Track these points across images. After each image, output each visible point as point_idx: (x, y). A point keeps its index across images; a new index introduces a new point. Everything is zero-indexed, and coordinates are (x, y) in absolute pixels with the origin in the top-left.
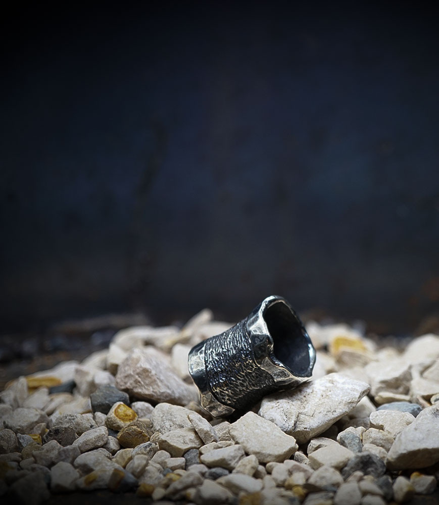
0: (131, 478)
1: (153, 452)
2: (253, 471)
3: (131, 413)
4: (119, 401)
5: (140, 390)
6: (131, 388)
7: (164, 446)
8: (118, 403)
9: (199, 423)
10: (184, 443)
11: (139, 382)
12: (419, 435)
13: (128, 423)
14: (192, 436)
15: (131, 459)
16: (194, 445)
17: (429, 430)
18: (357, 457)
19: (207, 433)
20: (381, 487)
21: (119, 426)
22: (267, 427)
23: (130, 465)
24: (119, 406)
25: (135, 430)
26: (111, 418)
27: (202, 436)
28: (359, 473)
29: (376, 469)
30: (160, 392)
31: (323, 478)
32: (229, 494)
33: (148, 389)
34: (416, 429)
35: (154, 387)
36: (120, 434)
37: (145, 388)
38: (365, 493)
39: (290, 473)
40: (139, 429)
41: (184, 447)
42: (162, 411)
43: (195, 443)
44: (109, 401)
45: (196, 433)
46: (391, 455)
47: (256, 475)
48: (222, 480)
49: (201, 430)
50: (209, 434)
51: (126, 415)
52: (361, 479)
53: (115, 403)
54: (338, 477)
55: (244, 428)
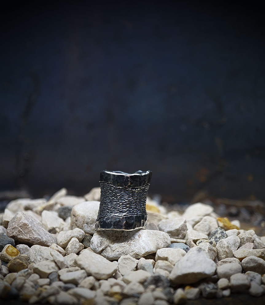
0: (15, 291)
1: (29, 274)
2: (90, 286)
3: (16, 251)
4: (9, 244)
5: (22, 237)
6: (16, 235)
7: (36, 271)
8: (8, 245)
9: (57, 257)
10: (49, 269)
11: (21, 232)
12: (189, 264)
13: (14, 257)
14: (53, 265)
15: (15, 279)
16: (54, 270)
17: (195, 261)
18: (152, 276)
19: (62, 263)
20: (166, 294)
21: (8, 259)
22: (99, 258)
23: (14, 283)
24: (8, 247)
25: (18, 262)
26: (4, 254)
27: (59, 265)
28: (152, 287)
29: (163, 284)
30: (34, 237)
31: (132, 289)
32: (75, 300)
33: (26, 236)
34: (187, 260)
35: (30, 235)
36: (9, 264)
37: (25, 235)
38: (157, 299)
39: (112, 286)
40: (21, 261)
41: (49, 272)
42: (35, 250)
43: (56, 269)
44: (2, 244)
45: (56, 263)
46: (172, 276)
47: (93, 288)
48: (71, 291)
49: (59, 261)
50: (64, 263)
51: (13, 253)
52: (153, 290)
53: (6, 245)
54: (141, 289)
55: (86, 259)
